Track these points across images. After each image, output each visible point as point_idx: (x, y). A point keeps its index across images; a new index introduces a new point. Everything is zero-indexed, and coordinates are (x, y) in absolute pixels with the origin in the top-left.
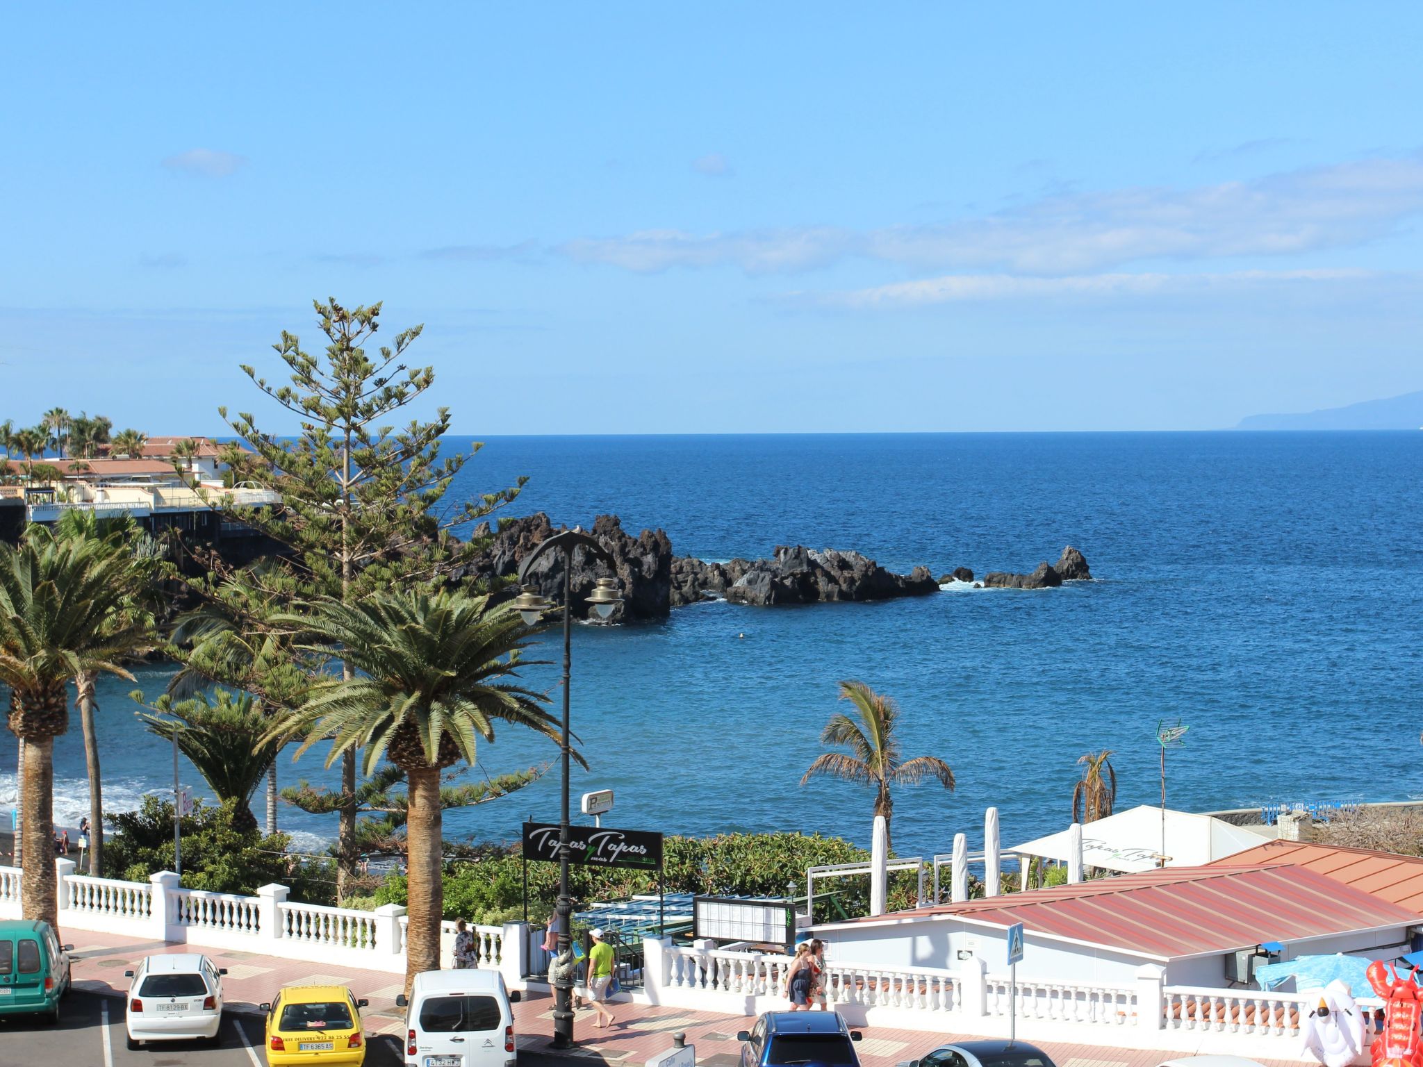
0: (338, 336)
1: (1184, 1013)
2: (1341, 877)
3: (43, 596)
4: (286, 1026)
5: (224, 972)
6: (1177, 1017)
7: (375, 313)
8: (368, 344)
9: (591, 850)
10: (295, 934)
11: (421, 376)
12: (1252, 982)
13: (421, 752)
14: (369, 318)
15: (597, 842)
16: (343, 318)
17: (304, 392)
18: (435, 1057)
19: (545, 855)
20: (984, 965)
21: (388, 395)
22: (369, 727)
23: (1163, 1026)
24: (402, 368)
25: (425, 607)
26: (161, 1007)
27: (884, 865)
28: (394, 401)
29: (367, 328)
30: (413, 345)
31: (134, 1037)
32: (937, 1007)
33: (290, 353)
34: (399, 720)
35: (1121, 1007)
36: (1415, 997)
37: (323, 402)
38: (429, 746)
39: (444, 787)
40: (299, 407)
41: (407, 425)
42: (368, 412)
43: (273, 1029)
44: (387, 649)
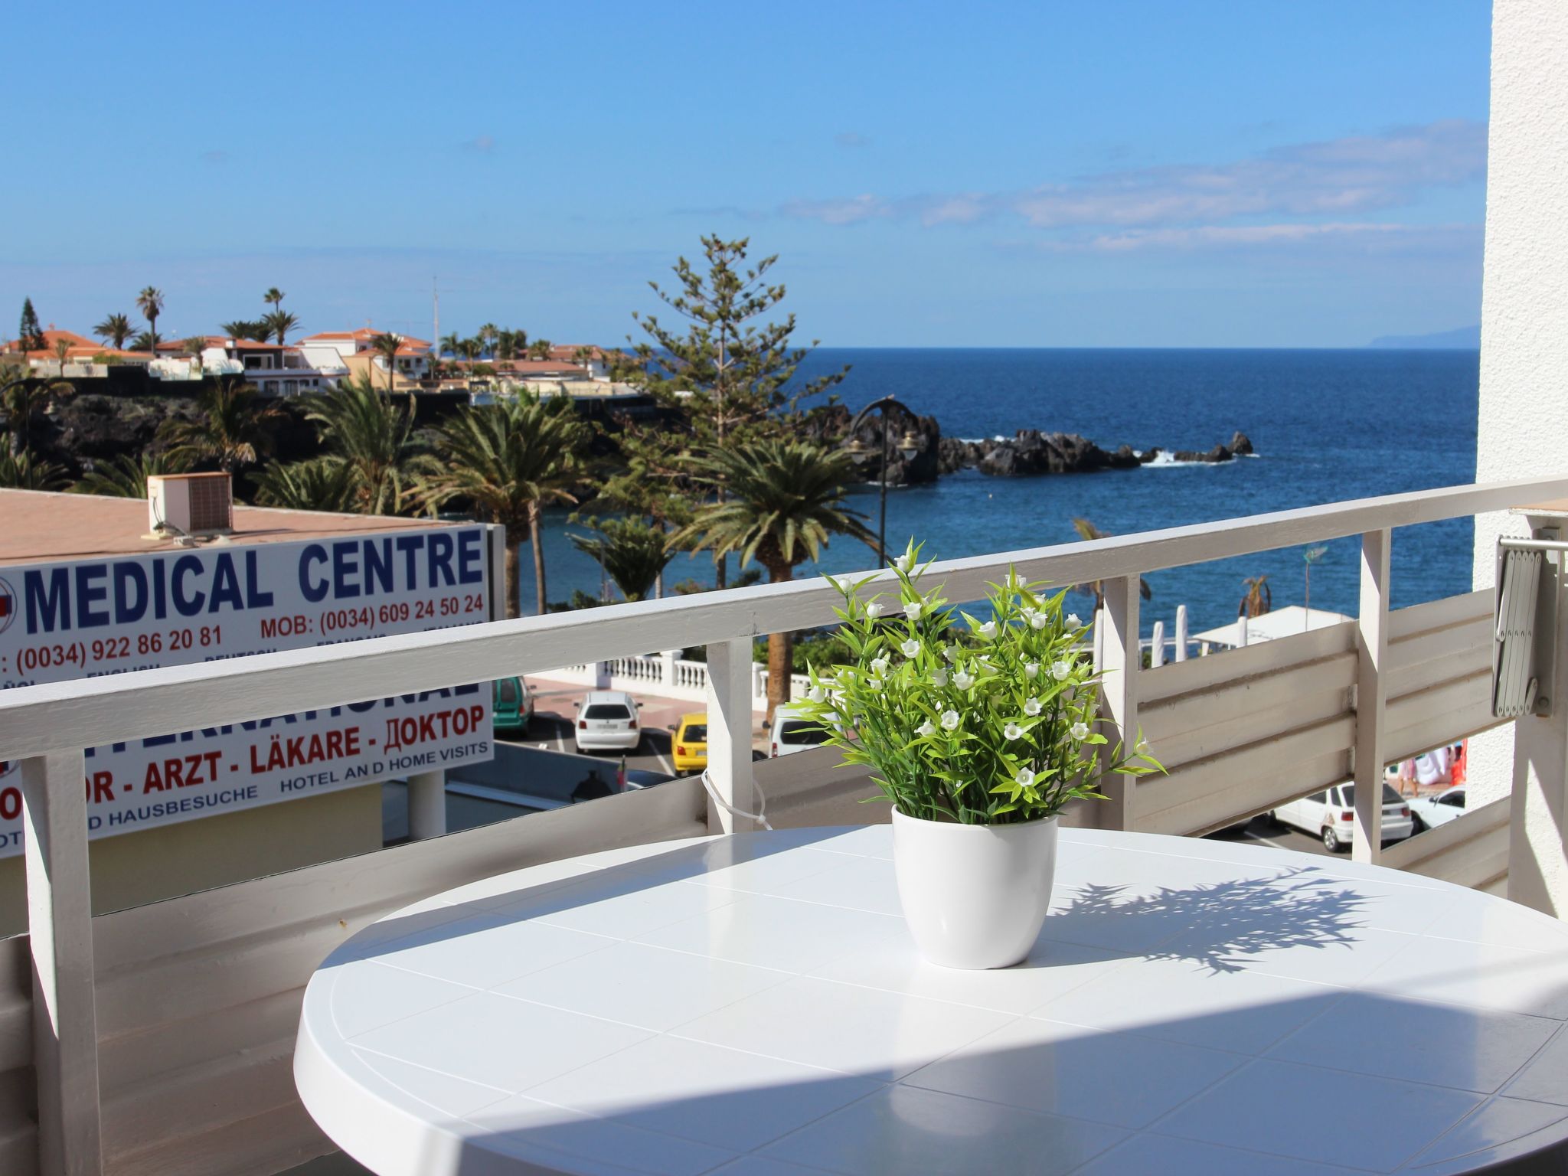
0: (717, 261)
3: (513, 444)
4: (687, 739)
5: (641, 705)
7: (744, 245)
8: (738, 268)
10: (687, 683)
11: (777, 291)
13: (780, 554)
14: (739, 249)
16: (722, 248)
17: (692, 302)
21: (752, 305)
22: (743, 536)
24: (762, 285)
25: (782, 452)
26: (600, 727)
28: (757, 309)
29: (738, 255)
30: (770, 270)
31: (581, 746)
33: (684, 273)
34: (764, 531)
37: (706, 309)
38: (786, 549)
40: (689, 312)
41: (766, 325)
42: (738, 317)
43: (678, 741)
44: (756, 481)
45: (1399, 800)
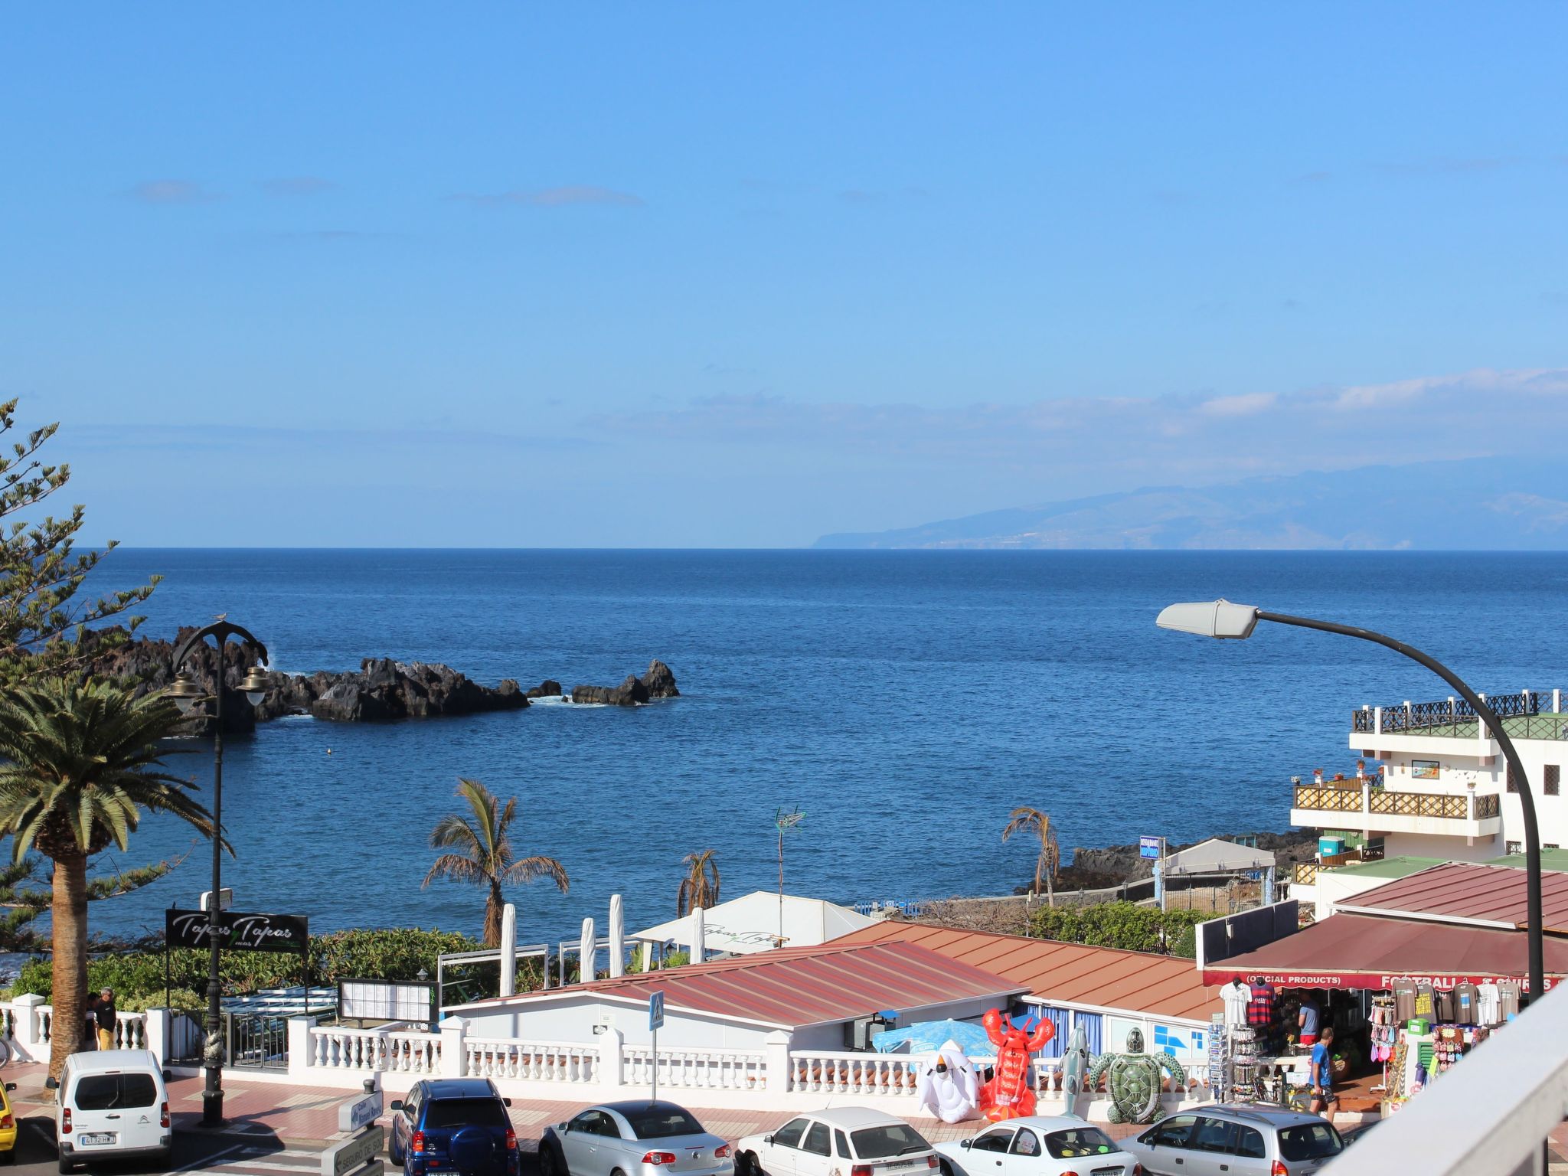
1: (810, 1076)
2: (949, 952)
6: (804, 1080)
7: (10, 409)
9: (235, 934)
11: (56, 474)
12: (869, 1047)
13: (72, 839)
15: (242, 926)
18: (92, 1135)
19: (188, 942)
20: (621, 1036)
21: (21, 492)
22: (19, 814)
23: (790, 1089)
24: (36, 465)
25: (74, 697)
27: (514, 952)
28: (28, 498)
32: (576, 1077)
34: (50, 806)
35: (752, 1073)
36: (1026, 1048)
38: (81, 833)
39: (92, 877)
41: (42, 521)
44: (35, 737)
45: (924, 1145)
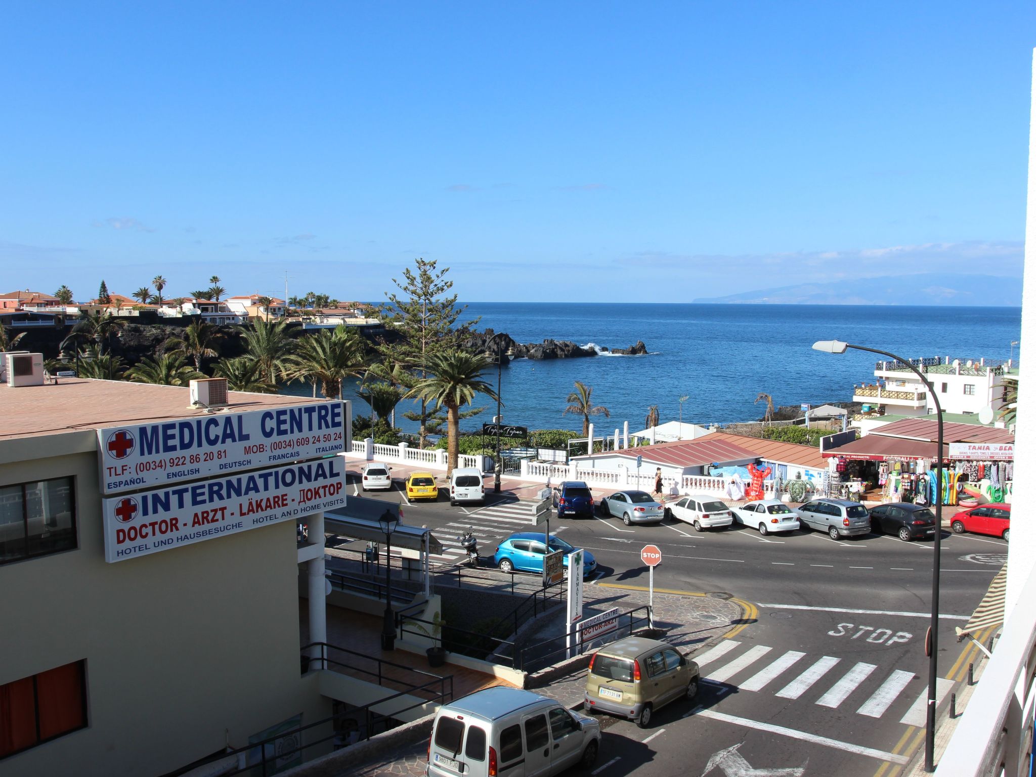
0: (422, 270)
1: (689, 484)
2: (736, 443)
3: (333, 351)
4: (413, 484)
5: (391, 468)
6: (687, 485)
7: (435, 263)
8: (432, 274)
9: (505, 432)
10: (411, 458)
11: (449, 284)
12: (709, 474)
13: (454, 401)
14: (433, 265)
15: (507, 430)
16: (425, 265)
17: (412, 288)
18: (461, 494)
19: (490, 434)
20: (627, 468)
21: (438, 290)
22: (437, 393)
23: (683, 487)
24: (443, 281)
25: (454, 356)
26: (373, 479)
27: (593, 439)
28: (440, 291)
29: (432, 268)
30: (446, 274)
31: (365, 488)
32: (613, 481)
33: (408, 275)
34: (447, 391)
35: (670, 482)
36: (761, 477)
37: (417, 291)
38: (456, 399)
39: (460, 412)
40: (410, 293)
41: (444, 299)
42: (432, 295)
43: (409, 485)
44: (443, 369)
45: (727, 508)
